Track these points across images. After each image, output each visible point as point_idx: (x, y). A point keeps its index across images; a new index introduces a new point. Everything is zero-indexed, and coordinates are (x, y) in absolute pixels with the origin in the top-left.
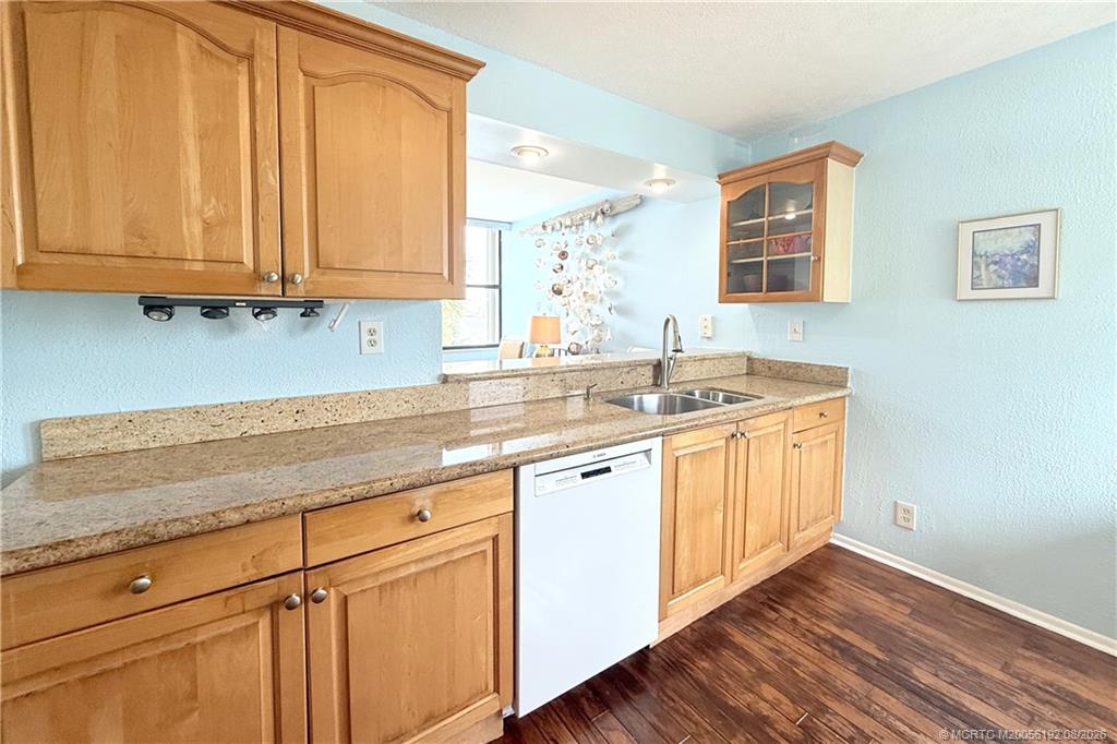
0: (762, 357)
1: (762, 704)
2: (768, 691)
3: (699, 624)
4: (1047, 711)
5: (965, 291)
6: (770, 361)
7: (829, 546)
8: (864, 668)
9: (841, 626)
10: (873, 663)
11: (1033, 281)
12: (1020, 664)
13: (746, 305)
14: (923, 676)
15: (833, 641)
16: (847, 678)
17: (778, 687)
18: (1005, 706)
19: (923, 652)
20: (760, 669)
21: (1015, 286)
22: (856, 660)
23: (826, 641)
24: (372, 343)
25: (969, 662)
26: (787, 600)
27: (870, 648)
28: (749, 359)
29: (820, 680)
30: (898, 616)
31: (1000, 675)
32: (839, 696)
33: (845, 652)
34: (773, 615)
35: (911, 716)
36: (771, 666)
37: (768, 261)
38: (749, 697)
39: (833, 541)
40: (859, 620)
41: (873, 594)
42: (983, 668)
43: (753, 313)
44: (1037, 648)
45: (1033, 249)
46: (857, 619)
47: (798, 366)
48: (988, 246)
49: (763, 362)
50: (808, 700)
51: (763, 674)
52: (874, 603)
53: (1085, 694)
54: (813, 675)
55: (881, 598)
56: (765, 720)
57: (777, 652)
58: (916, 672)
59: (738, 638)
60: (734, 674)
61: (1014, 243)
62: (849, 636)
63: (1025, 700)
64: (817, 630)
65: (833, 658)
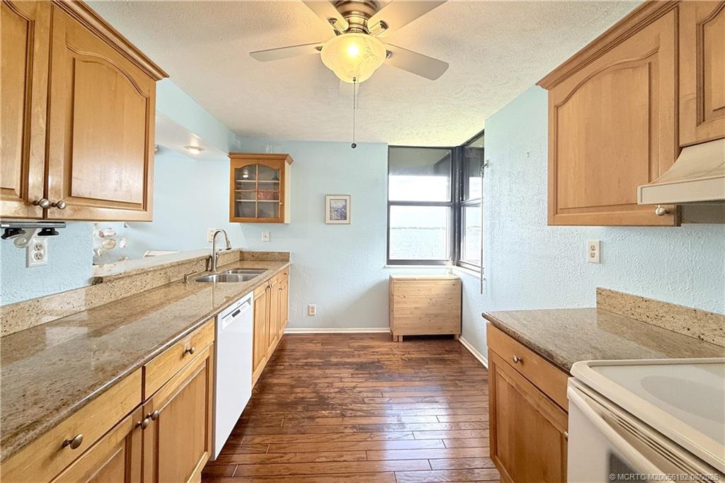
0: (248, 251)
1: (299, 394)
2: (298, 390)
3: (257, 385)
4: (361, 352)
5: (328, 221)
6: (253, 252)
7: (285, 335)
8: (319, 367)
9: (306, 358)
10: (320, 364)
11: (345, 219)
12: (351, 345)
13: (238, 223)
14: (334, 360)
15: (306, 364)
16: (317, 372)
17: (300, 387)
18: (353, 356)
19: (331, 354)
20: (291, 386)
21: (341, 219)
22: (316, 366)
23: (305, 365)
24: (39, 257)
25: (342, 350)
26: (283, 360)
27: (318, 360)
28: (241, 252)
29: (310, 377)
30: (319, 347)
31: (349, 350)
32: (318, 378)
33: (312, 365)
34: (282, 367)
35: (338, 371)
36: (294, 383)
37: (258, 203)
38: (293, 395)
39: (285, 332)
40: (310, 354)
41: (308, 344)
42: (346, 350)
43: (242, 228)
44: (352, 339)
45: (345, 207)
46: (309, 354)
47: (268, 253)
48: (334, 205)
49: (249, 253)
50: (311, 385)
51: (293, 387)
52: (310, 347)
53: (365, 344)
54: (307, 377)
55: (311, 344)
56: (303, 398)
57: (292, 377)
58: (332, 360)
59: (276, 381)
60: (283, 393)
61: (340, 205)
62: (310, 360)
63: (356, 353)
64: (299, 364)
65: (310, 369)
